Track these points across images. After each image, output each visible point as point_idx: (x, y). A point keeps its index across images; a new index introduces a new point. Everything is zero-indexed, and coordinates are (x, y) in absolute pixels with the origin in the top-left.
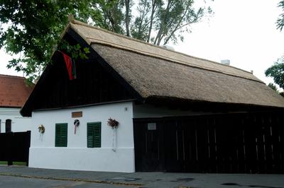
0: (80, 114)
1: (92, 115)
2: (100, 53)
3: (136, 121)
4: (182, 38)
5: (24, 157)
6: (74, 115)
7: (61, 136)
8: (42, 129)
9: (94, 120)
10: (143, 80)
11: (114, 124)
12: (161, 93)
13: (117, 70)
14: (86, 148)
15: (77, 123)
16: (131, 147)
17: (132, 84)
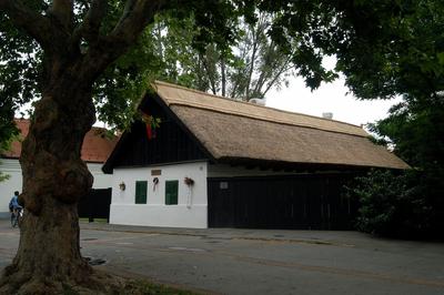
0: (159, 173)
1: (170, 173)
2: (178, 114)
3: (210, 180)
4: (287, 83)
5: (105, 214)
6: (154, 173)
7: (141, 194)
8: (123, 186)
9: (172, 178)
10: (217, 141)
11: (190, 182)
12: (233, 154)
13: (193, 131)
14: (164, 205)
15: (156, 181)
16: (205, 204)
17: (206, 145)
